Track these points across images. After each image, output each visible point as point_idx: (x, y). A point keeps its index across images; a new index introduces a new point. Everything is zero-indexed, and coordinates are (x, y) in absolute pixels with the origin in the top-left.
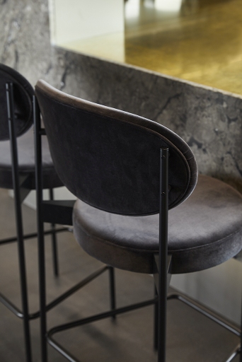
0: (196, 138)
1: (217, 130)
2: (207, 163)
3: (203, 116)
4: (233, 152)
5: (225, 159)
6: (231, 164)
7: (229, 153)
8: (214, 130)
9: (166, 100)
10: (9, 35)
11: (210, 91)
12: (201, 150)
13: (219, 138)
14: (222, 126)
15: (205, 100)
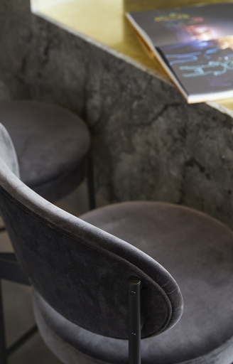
0: (197, 159)
1: (223, 157)
2: (211, 192)
3: (207, 136)
8: (220, 156)
9: (162, 106)
12: (204, 175)
13: (225, 167)
14: (230, 154)
15: (209, 119)
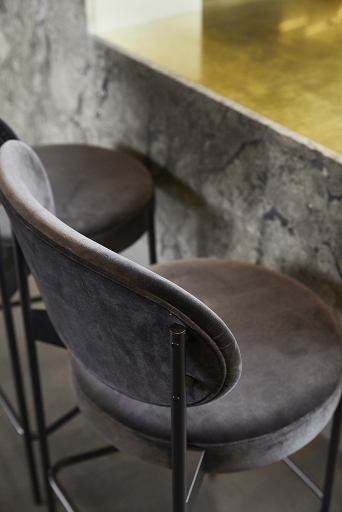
0: (279, 210)
1: (311, 206)
2: (295, 250)
3: (292, 180)
4: (333, 244)
5: (320, 251)
6: (329, 262)
7: (327, 244)
8: (307, 205)
9: (238, 145)
10: (37, 12)
11: (303, 146)
12: (286, 230)
13: (312, 218)
14: (319, 202)
15: (295, 159)
